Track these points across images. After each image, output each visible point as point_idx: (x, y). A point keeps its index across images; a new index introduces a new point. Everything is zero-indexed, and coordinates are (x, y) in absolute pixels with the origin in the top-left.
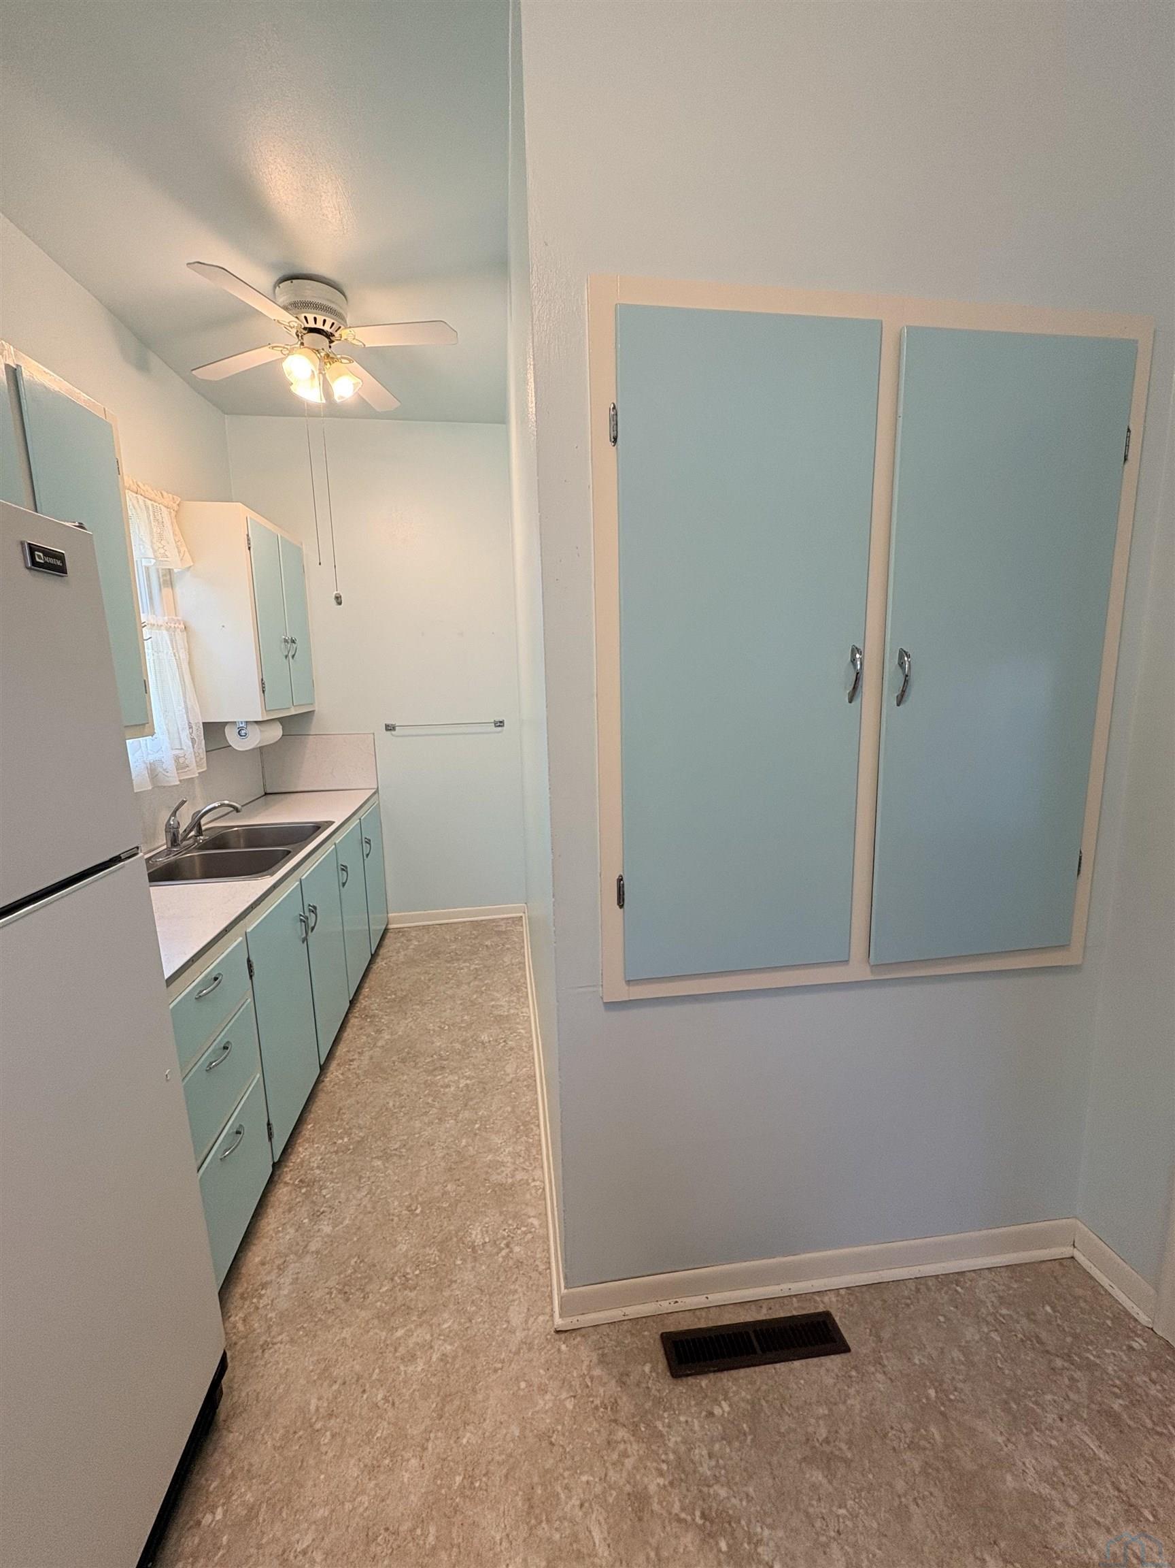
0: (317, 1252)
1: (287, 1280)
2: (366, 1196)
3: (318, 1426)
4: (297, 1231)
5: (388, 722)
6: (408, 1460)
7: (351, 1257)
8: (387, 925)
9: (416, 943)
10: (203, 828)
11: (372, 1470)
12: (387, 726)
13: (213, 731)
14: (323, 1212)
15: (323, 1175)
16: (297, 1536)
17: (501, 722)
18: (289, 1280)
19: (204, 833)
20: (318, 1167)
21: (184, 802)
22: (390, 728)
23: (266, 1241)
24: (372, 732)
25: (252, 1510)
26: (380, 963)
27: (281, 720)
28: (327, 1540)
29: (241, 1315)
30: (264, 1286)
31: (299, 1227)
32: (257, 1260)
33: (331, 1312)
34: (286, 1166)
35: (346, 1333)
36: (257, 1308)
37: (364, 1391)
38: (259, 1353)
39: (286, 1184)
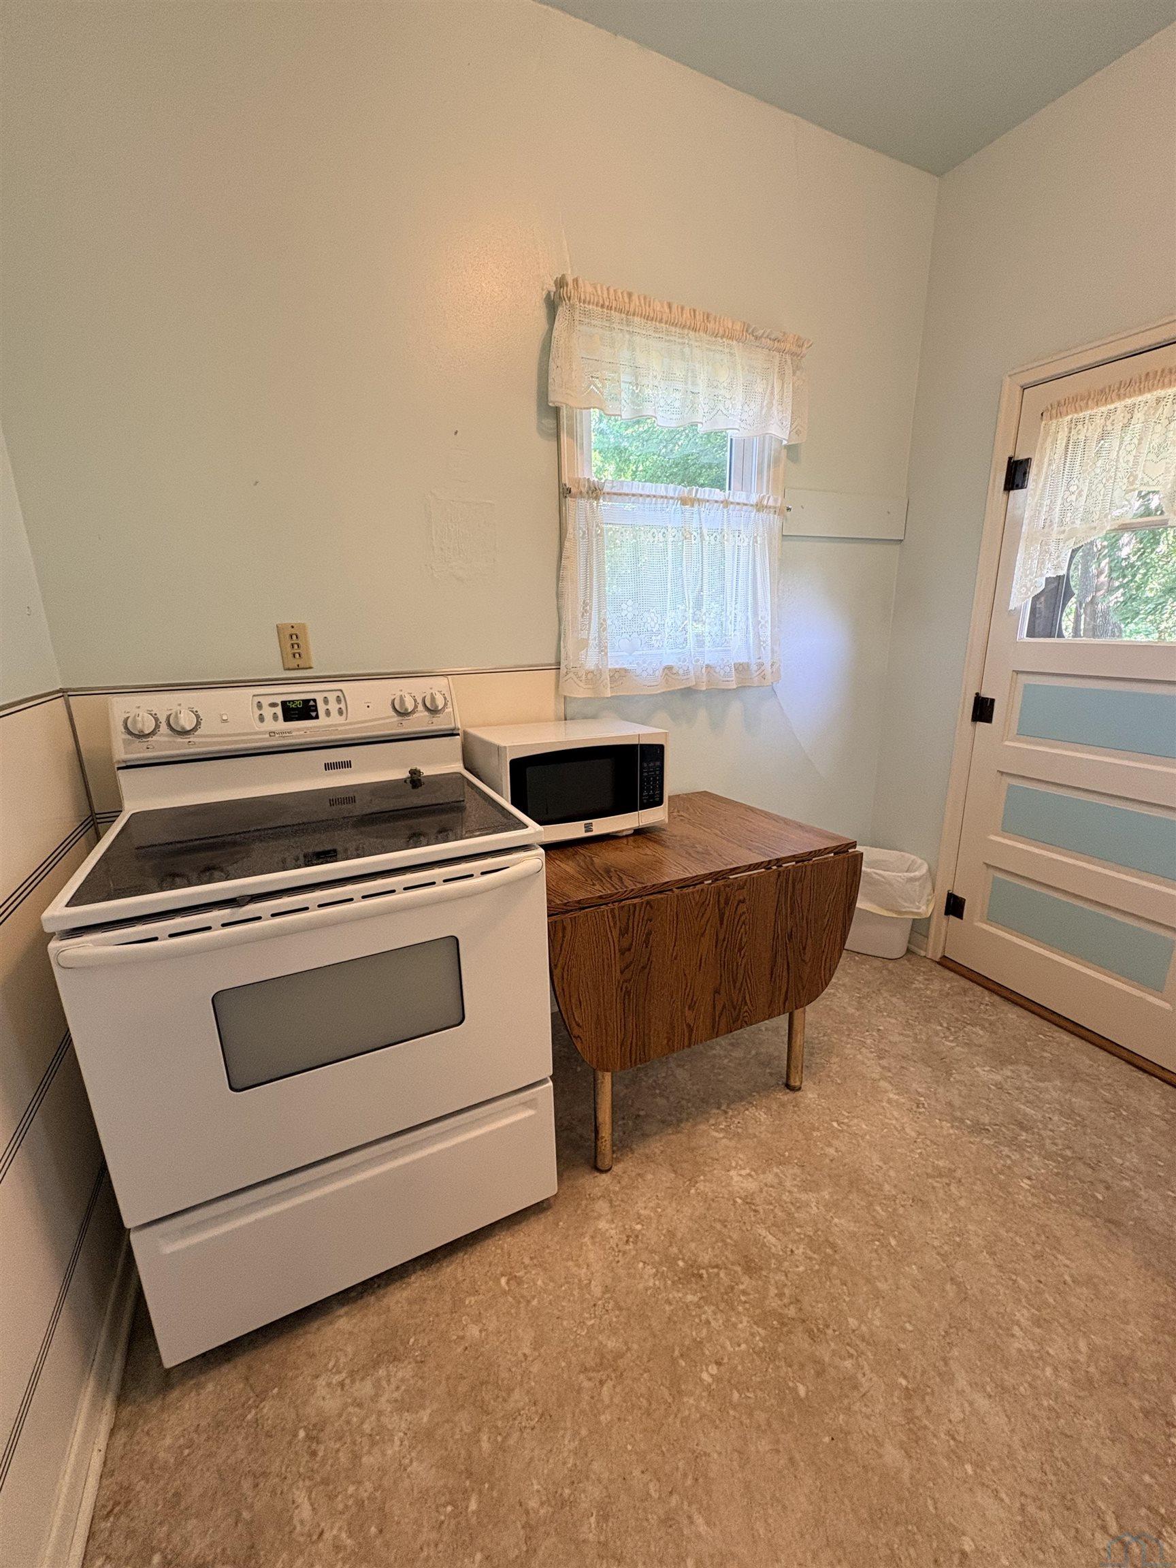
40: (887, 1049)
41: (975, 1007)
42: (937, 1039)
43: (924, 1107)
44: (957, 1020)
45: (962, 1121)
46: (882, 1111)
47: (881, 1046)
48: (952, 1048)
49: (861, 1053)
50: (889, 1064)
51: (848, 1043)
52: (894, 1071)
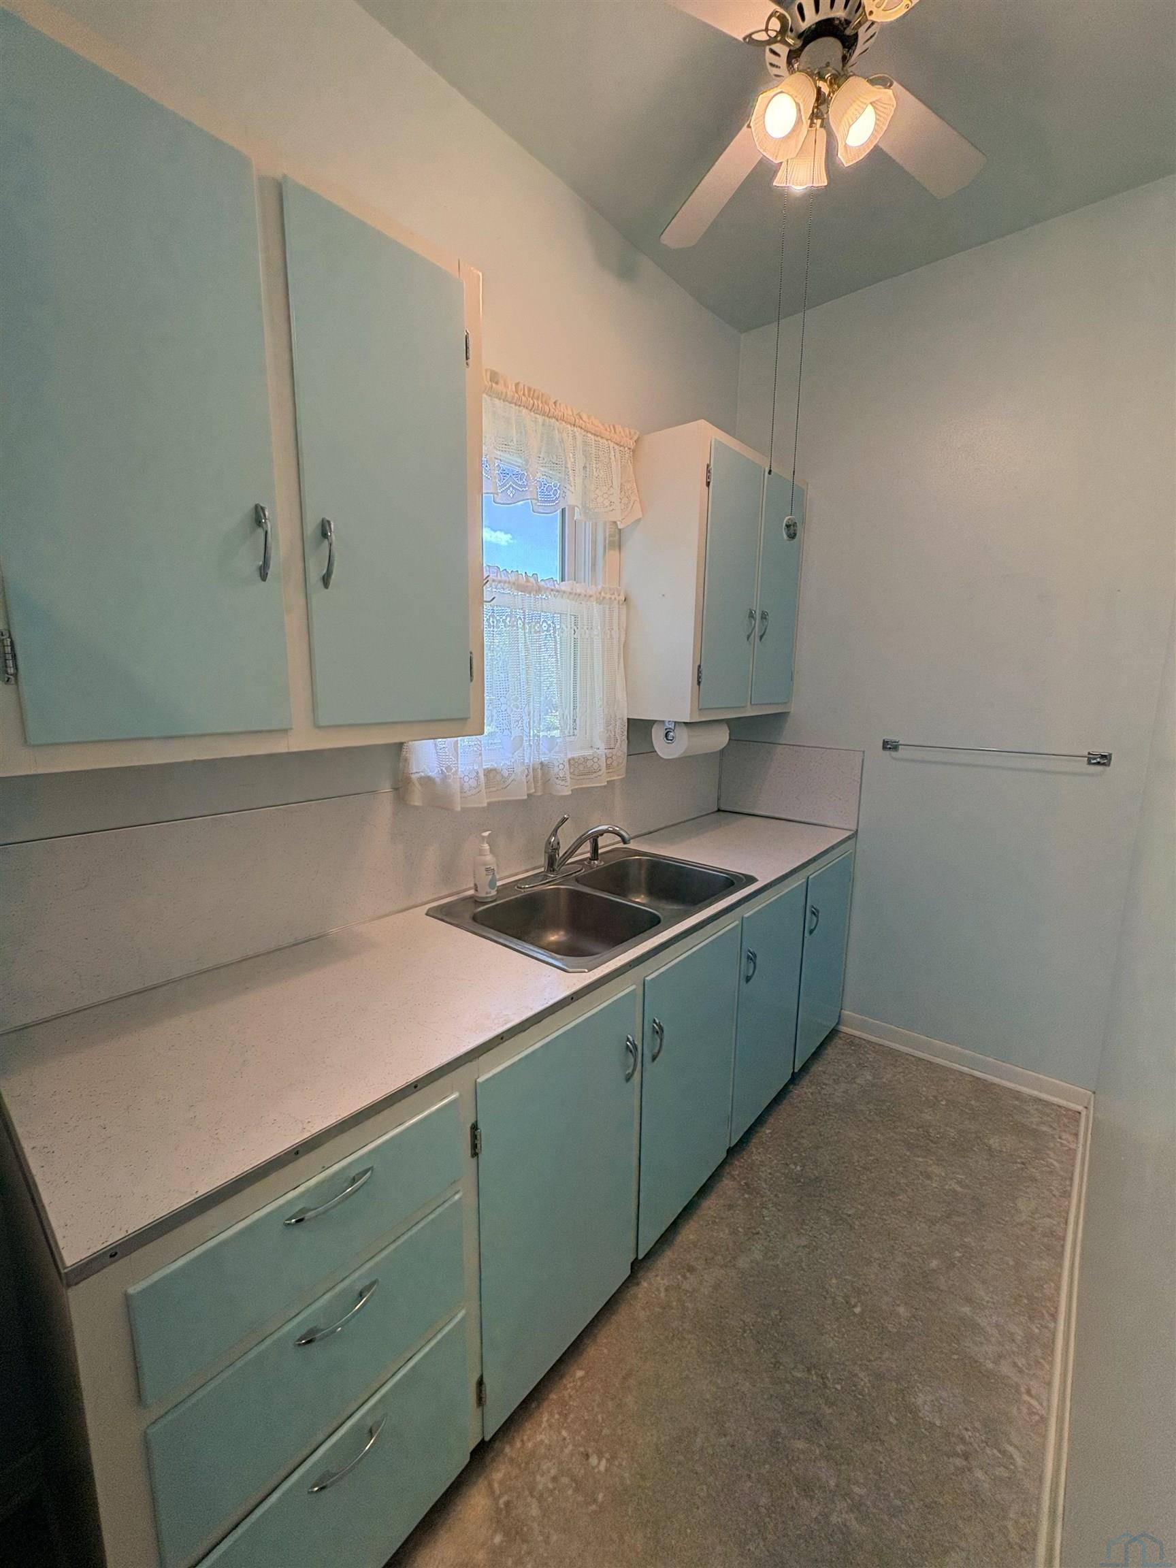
5: (890, 737)
8: (838, 1024)
9: (870, 1078)
10: (600, 851)
12: (885, 743)
13: (639, 730)
17: (1103, 757)
19: (599, 857)
21: (564, 820)
22: (889, 746)
24: (862, 749)
26: (804, 1090)
27: (727, 722)
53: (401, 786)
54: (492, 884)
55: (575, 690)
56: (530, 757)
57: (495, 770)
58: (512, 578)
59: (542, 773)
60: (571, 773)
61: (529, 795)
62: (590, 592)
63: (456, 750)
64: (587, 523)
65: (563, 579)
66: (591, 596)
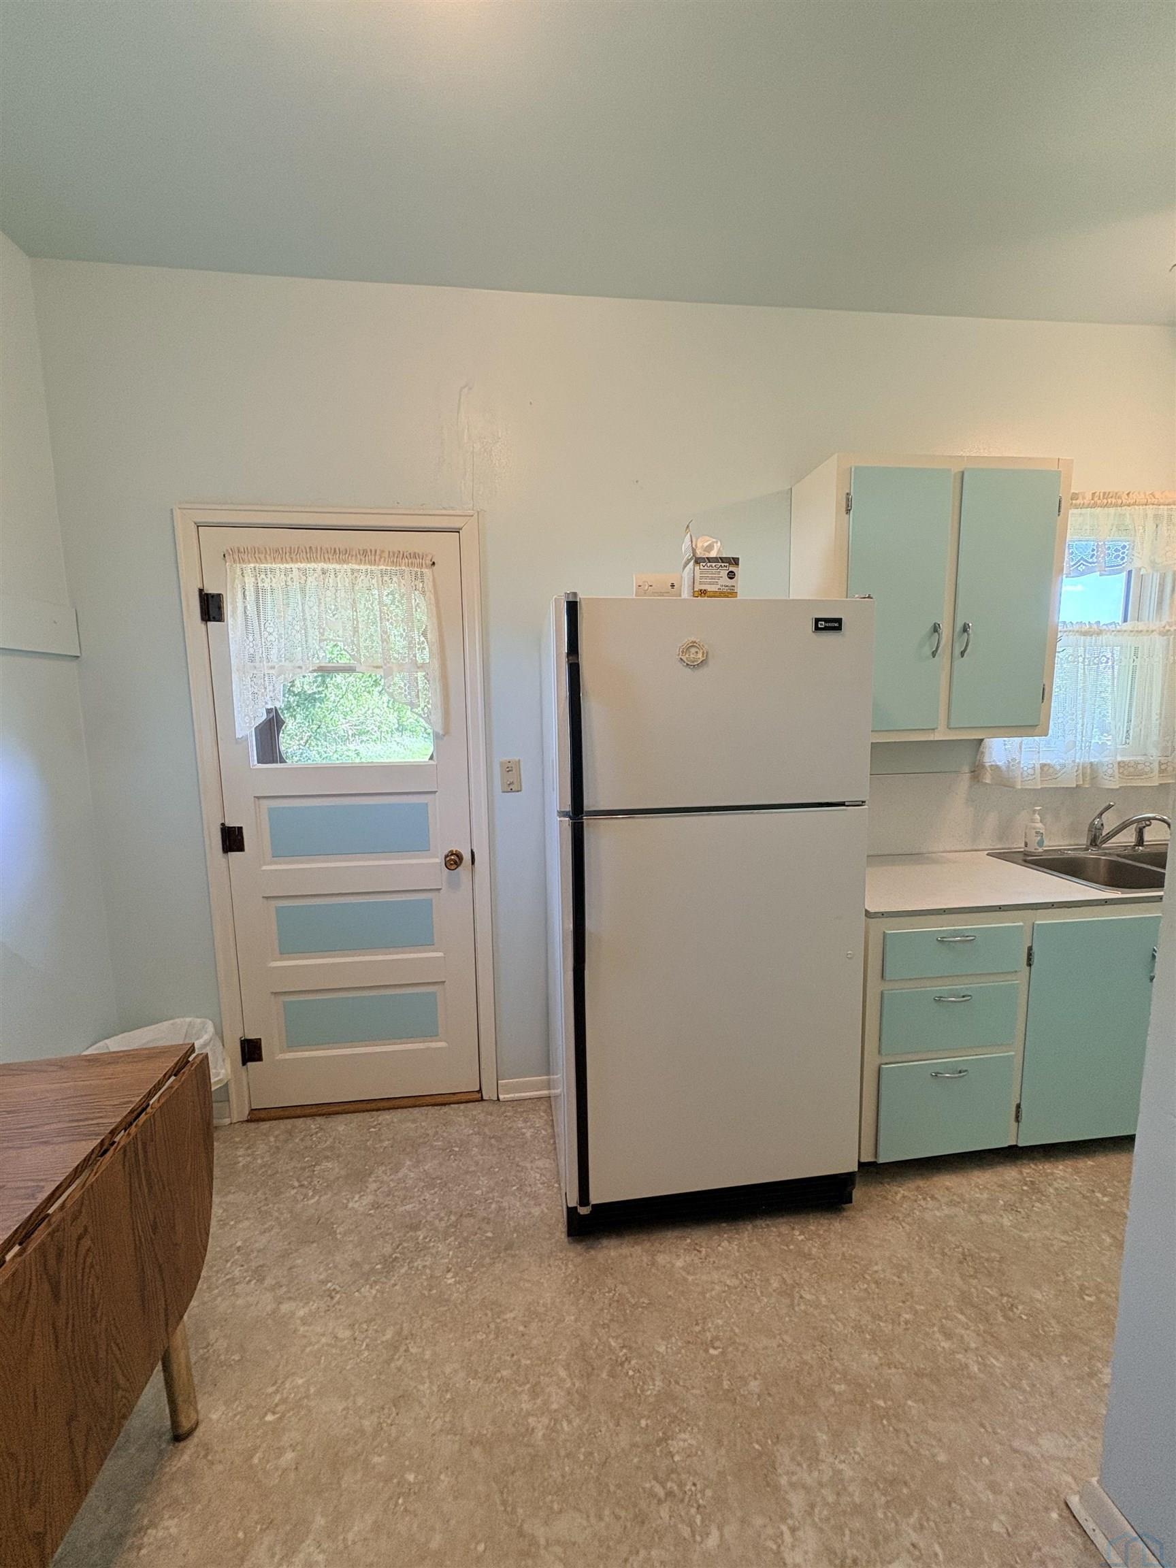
0: (982, 1222)
1: (947, 1211)
2: (1063, 1241)
3: (867, 1276)
4: (988, 1199)
6: (876, 1354)
7: (997, 1251)
11: (859, 1328)
14: (1020, 1212)
15: (1052, 1196)
16: (807, 1289)
18: (946, 1212)
19: (1145, 846)
20: (1056, 1189)
21: (1109, 807)
23: (965, 1182)
25: (808, 1256)
28: (812, 1309)
29: (906, 1193)
30: (933, 1197)
31: (993, 1200)
32: (948, 1183)
33: (944, 1254)
34: (1036, 1165)
35: (936, 1272)
36: (916, 1201)
37: (904, 1302)
38: (889, 1216)
39: (1021, 1173)
40: (261, 1263)
41: (309, 1143)
42: (300, 1206)
43: (337, 1292)
44: (303, 1169)
45: (373, 1270)
46: (304, 1341)
47: (254, 1265)
48: (318, 1202)
49: (237, 1296)
50: (275, 1278)
51: (215, 1299)
52: (284, 1281)
53: (977, 771)
54: (1041, 843)
55: (1130, 705)
56: (1082, 758)
57: (1049, 765)
58: (1076, 628)
59: (1091, 772)
60: (1119, 773)
61: (1077, 785)
62: (1152, 627)
63: (1020, 747)
64: (1155, 574)
65: (1125, 620)
66: (1153, 631)
